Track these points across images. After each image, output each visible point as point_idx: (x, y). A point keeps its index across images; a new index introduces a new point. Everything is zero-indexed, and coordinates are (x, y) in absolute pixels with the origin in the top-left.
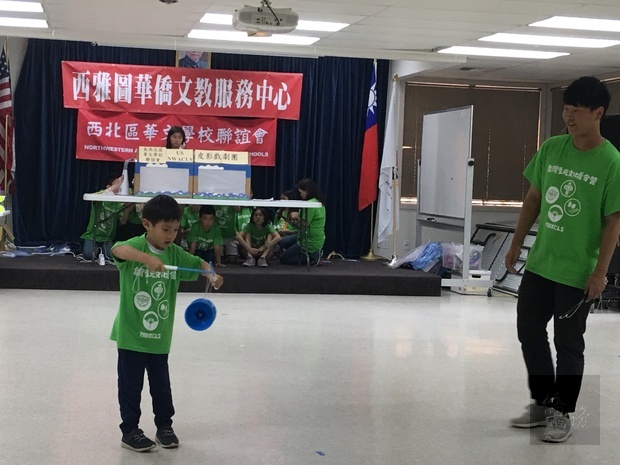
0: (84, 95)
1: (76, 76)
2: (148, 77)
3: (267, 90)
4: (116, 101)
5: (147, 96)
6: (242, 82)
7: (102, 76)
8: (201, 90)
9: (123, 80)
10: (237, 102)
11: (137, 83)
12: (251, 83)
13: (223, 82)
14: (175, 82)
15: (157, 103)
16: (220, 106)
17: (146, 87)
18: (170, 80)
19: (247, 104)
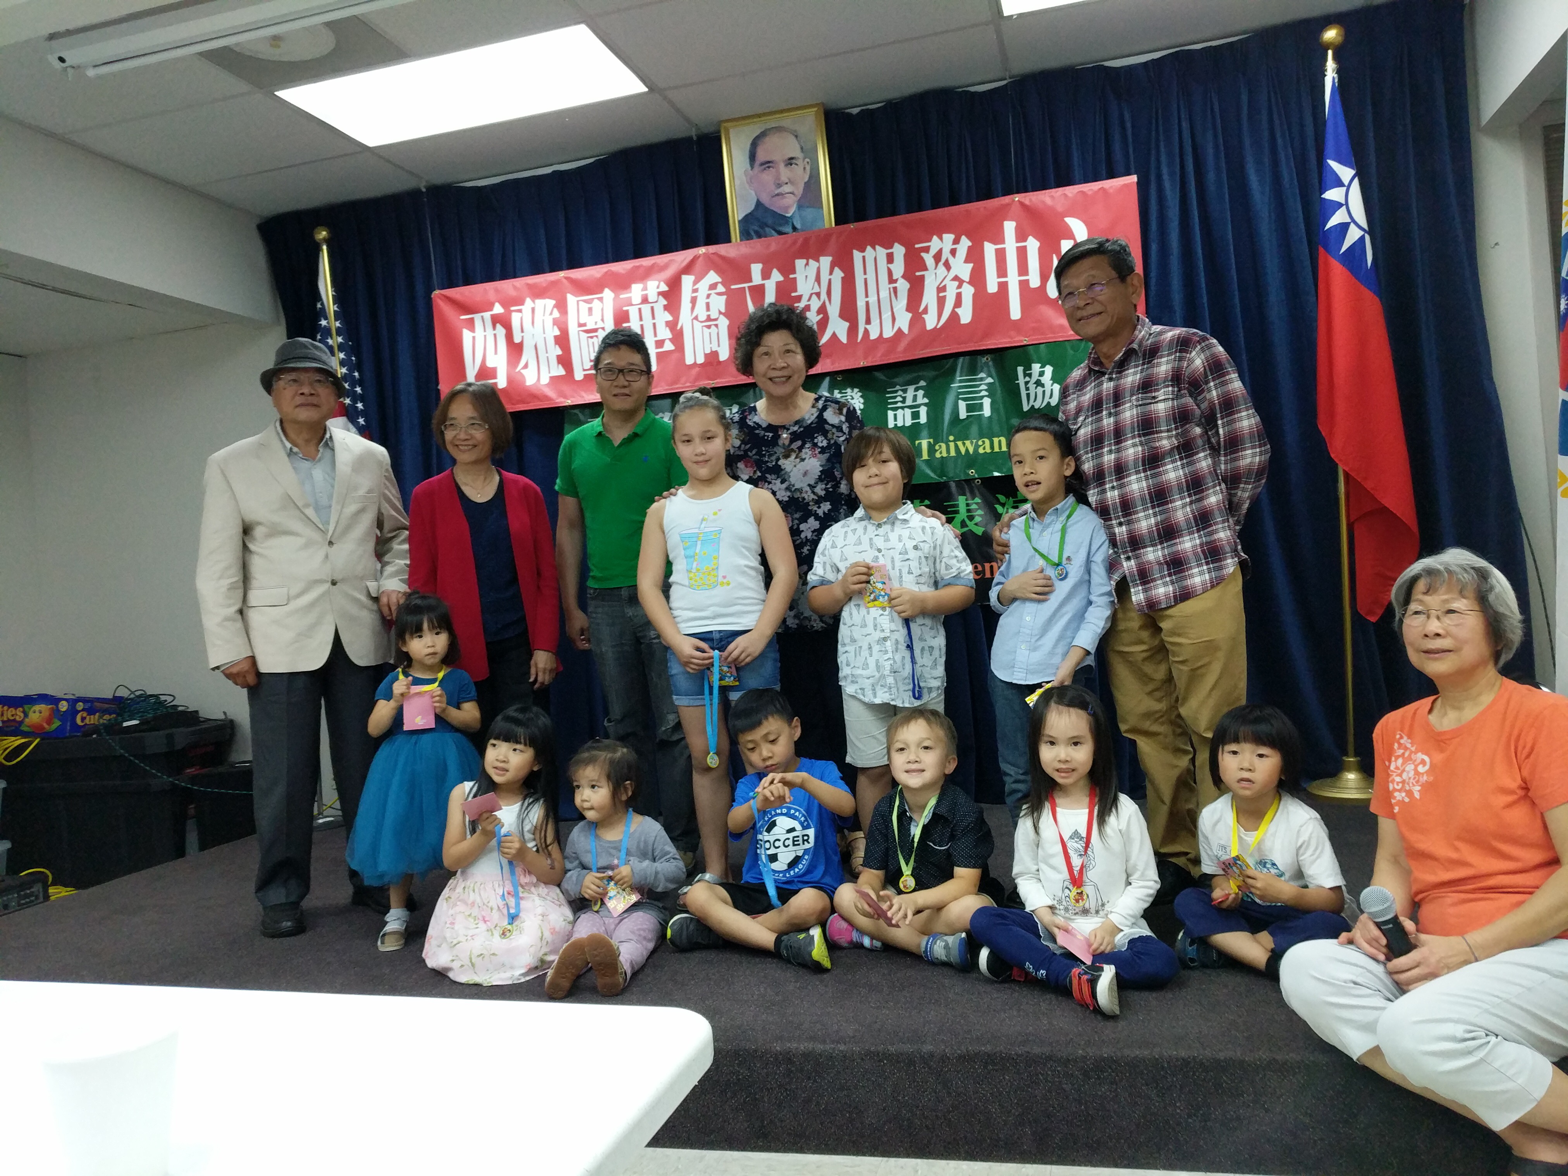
0: (494, 372)
1: (471, 325)
3: (1022, 253)
4: (579, 375)
6: (935, 244)
7: (533, 310)
8: (812, 294)
9: (590, 309)
10: (926, 311)
11: (627, 312)
12: (965, 243)
13: (875, 259)
14: (733, 287)
15: (689, 361)
16: (874, 335)
17: (653, 318)
18: (720, 286)
19: (956, 310)
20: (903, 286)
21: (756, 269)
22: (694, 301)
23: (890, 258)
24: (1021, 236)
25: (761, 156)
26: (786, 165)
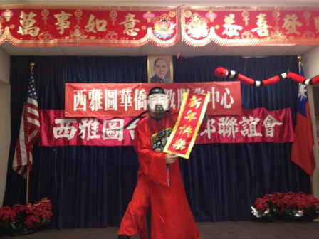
0: (82, 106)
1: (76, 93)
2: (128, 91)
3: (216, 95)
4: (106, 109)
5: (128, 104)
6: (197, 90)
7: (95, 92)
9: (111, 94)
11: (121, 95)
13: (183, 91)
15: (136, 109)
17: (127, 98)
18: (145, 92)
22: (138, 95)
23: (186, 92)
24: (215, 91)
25: (157, 64)
26: (163, 67)
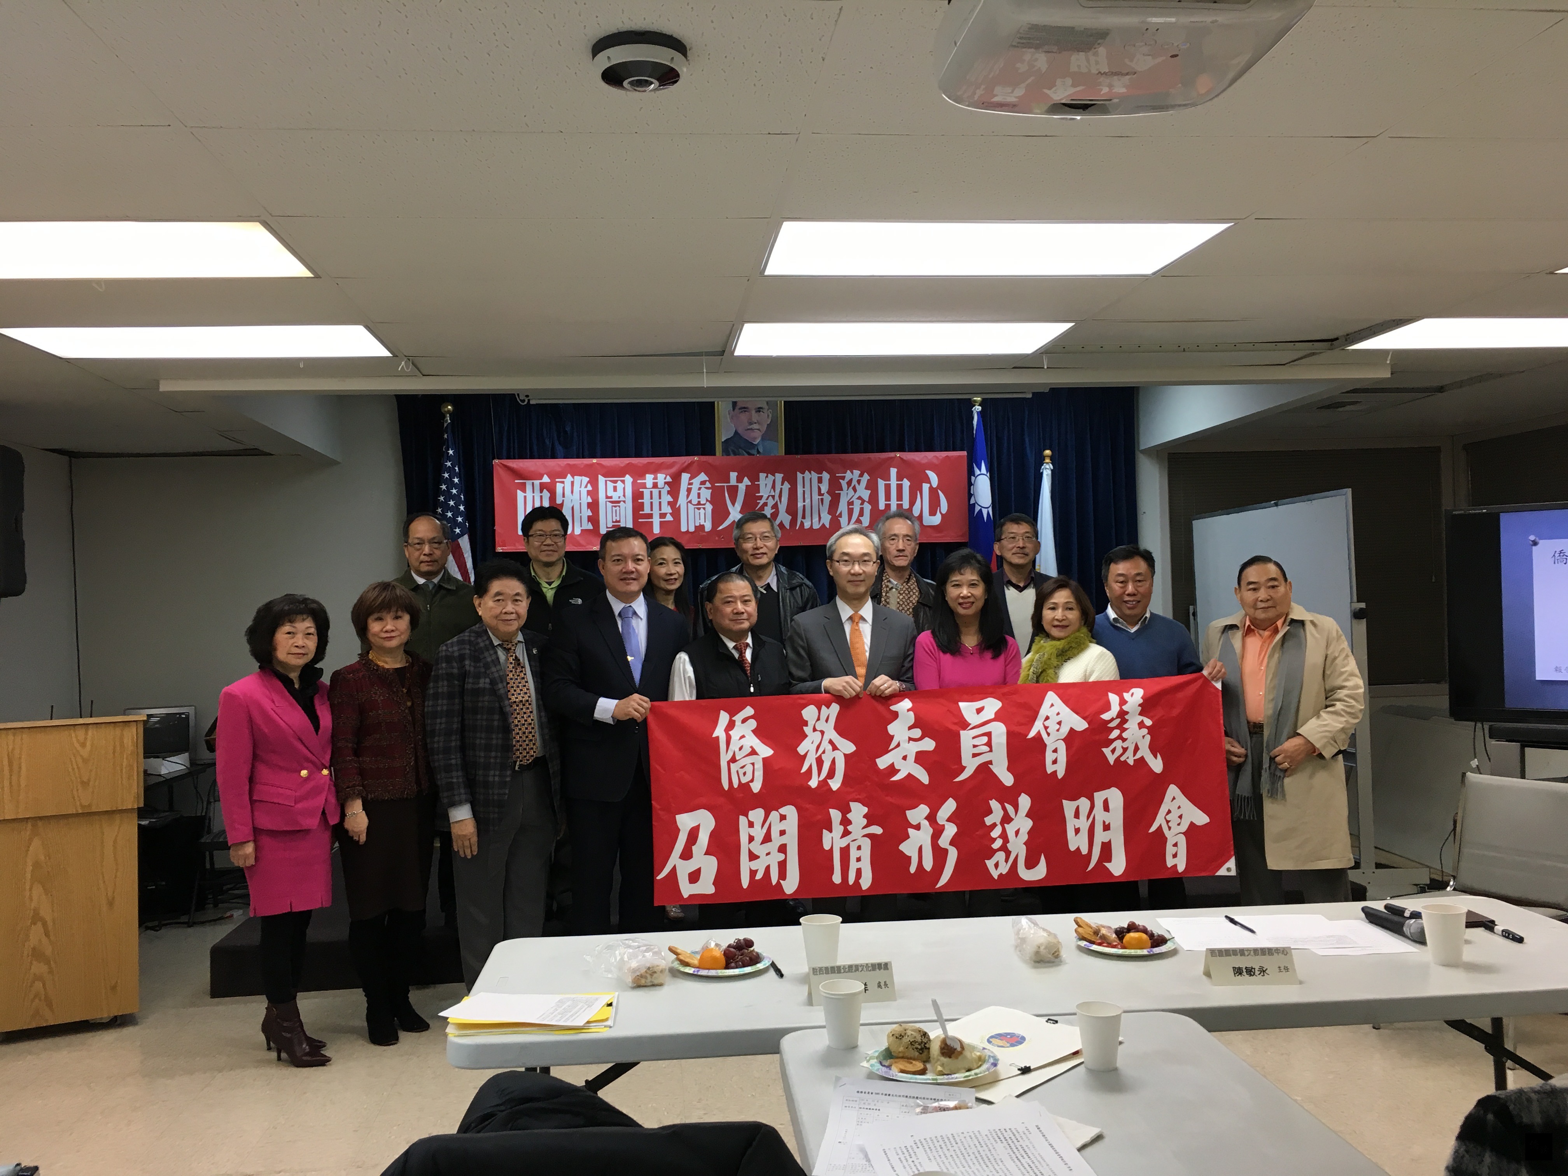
1: (523, 488)
3: (900, 488)
6: (848, 475)
7: (572, 483)
8: (769, 496)
9: (615, 489)
10: (840, 515)
11: (643, 492)
12: (866, 477)
13: (811, 479)
14: (716, 485)
15: (684, 529)
16: (807, 525)
17: (660, 498)
18: (707, 483)
19: (860, 518)
20: (827, 498)
21: (733, 475)
22: (689, 491)
23: (820, 480)
24: (900, 478)
25: (740, 403)
26: (756, 412)
